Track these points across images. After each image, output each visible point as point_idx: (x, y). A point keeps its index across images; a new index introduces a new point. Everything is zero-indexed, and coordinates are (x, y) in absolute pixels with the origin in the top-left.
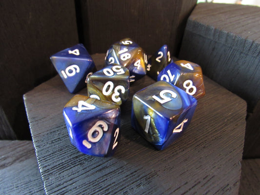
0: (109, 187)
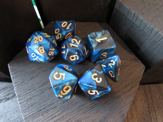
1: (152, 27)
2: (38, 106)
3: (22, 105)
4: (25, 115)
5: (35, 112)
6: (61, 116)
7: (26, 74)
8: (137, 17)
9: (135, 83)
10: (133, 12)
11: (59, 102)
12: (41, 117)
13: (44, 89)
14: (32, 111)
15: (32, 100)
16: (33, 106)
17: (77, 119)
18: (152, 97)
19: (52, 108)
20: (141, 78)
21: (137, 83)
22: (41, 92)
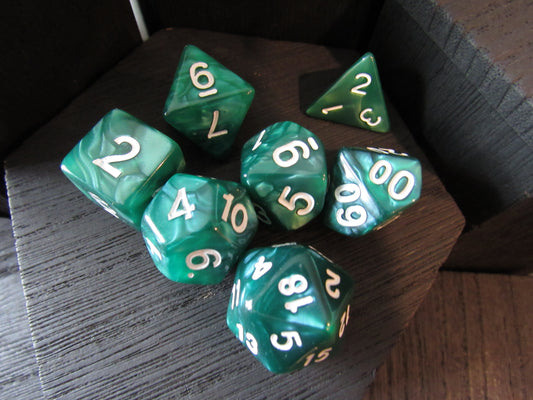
0: (138, 389)
1: (508, 78)
2: (86, 312)
3: (36, 301)
4: (42, 335)
5: (73, 329)
6: (158, 352)
7: (61, 200)
8: (461, 39)
9: (420, 272)
10: (449, 17)
11: (156, 306)
12: (93, 348)
13: (112, 256)
14: (66, 325)
15: (69, 289)
16: (72, 309)
17: (208, 369)
18: (481, 316)
19: (133, 322)
20: (445, 258)
21: (426, 274)
22: (101, 265)
